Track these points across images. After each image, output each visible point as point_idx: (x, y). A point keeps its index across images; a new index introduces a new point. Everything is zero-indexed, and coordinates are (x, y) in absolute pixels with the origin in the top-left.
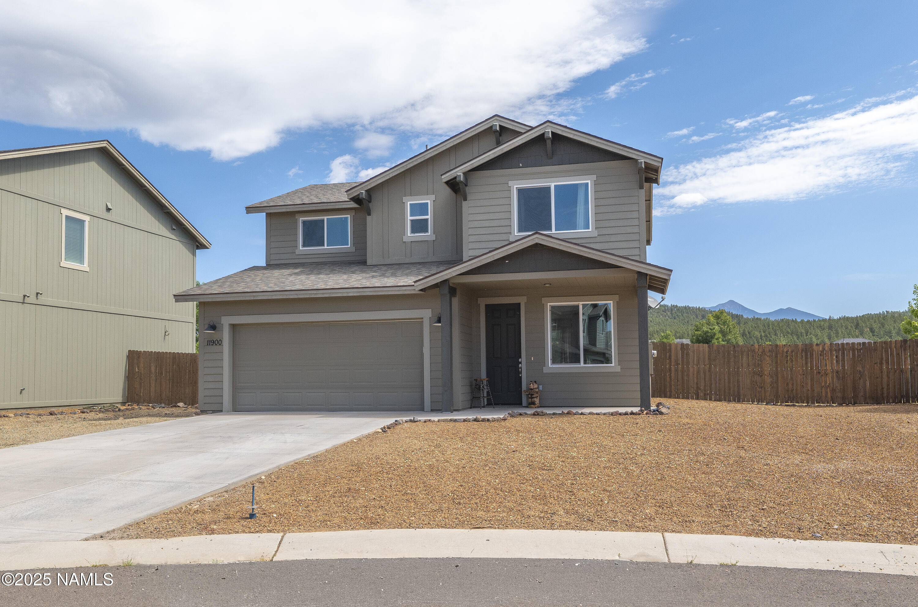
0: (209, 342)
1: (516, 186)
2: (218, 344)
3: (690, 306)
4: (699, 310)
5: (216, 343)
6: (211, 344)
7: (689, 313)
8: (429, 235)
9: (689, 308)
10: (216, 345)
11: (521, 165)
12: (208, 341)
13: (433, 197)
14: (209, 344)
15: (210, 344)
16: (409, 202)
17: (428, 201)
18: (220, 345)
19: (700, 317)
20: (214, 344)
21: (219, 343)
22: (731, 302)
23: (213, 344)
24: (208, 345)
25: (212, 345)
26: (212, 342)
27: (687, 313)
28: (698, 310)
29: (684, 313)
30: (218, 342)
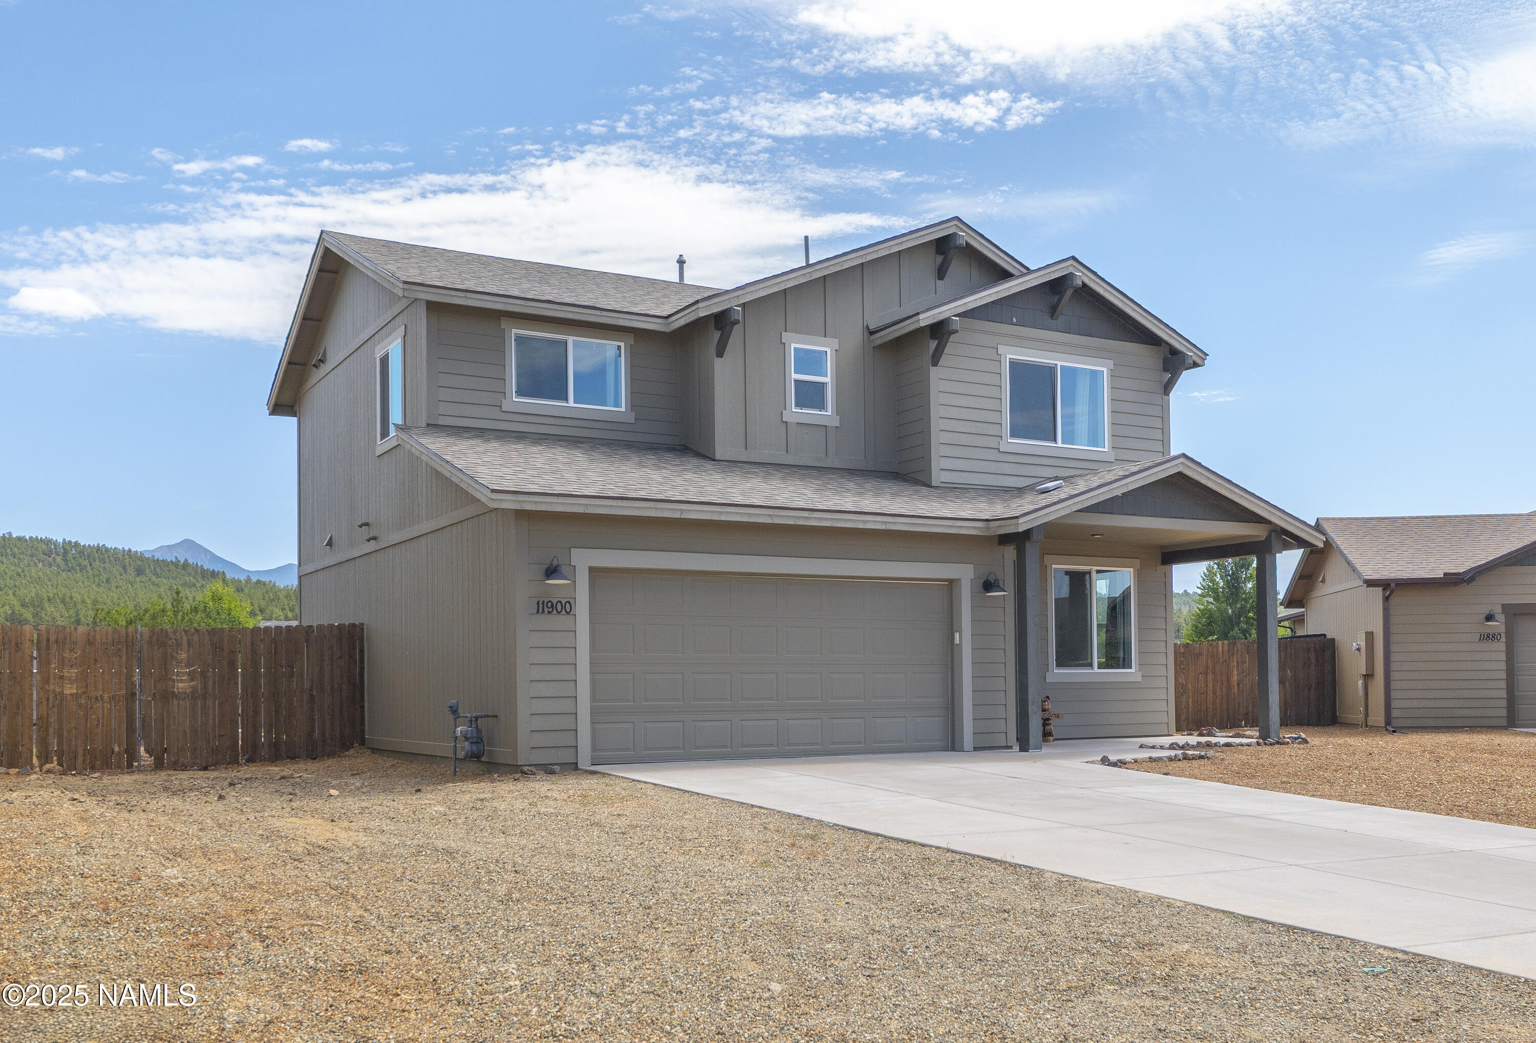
0: (541, 606)
1: (1011, 354)
2: (563, 612)
3: (108, 545)
4: (130, 557)
5: (559, 610)
6: (546, 610)
7: (107, 560)
8: (828, 414)
9: (107, 550)
10: (559, 613)
11: (1015, 320)
12: (538, 603)
13: (835, 343)
14: (541, 610)
15: (543, 612)
16: (795, 344)
17: (827, 348)
18: (568, 613)
19: (131, 571)
20: (555, 612)
21: (566, 608)
22: (188, 544)
23: (551, 610)
24: (538, 612)
25: (549, 612)
26: (549, 606)
27: (103, 561)
28: (126, 557)
29: (95, 560)
30: (563, 607)
